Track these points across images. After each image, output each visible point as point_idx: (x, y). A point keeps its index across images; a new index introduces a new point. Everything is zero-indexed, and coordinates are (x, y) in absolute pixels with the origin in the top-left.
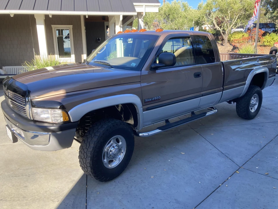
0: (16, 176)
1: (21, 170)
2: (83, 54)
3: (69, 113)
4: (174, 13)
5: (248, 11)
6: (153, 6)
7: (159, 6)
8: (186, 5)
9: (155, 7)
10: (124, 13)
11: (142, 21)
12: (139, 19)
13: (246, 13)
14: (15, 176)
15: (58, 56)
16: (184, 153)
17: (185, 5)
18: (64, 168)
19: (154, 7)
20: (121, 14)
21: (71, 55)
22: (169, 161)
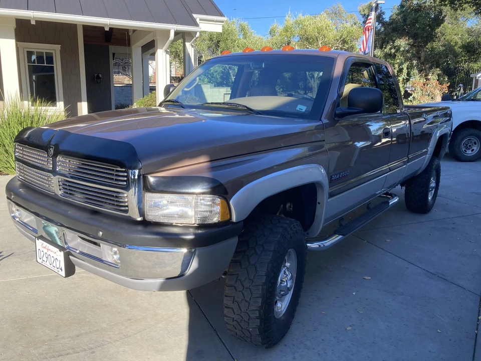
0: (61, 355)
1: (63, 338)
2: (81, 101)
3: (231, 202)
4: (227, 39)
5: (347, 43)
6: (213, 21)
7: (223, 22)
8: (246, 27)
9: (216, 23)
10: (178, 27)
11: (192, 46)
12: (186, 43)
13: (344, 46)
14: (59, 356)
15: (30, 103)
16: (370, 278)
17: (244, 26)
18: (160, 325)
19: (214, 23)
20: (173, 28)
21: (57, 103)
22: (354, 294)
